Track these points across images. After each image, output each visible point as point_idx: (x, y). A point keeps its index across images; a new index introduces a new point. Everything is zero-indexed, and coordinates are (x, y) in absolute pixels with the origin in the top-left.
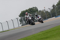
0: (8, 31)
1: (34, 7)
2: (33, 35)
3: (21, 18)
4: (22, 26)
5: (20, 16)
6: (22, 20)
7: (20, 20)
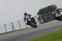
0: (25, 29)
1: (53, 5)
2: (51, 34)
3: (40, 16)
4: (40, 24)
5: (38, 14)
6: (40, 18)
7: (38, 18)
